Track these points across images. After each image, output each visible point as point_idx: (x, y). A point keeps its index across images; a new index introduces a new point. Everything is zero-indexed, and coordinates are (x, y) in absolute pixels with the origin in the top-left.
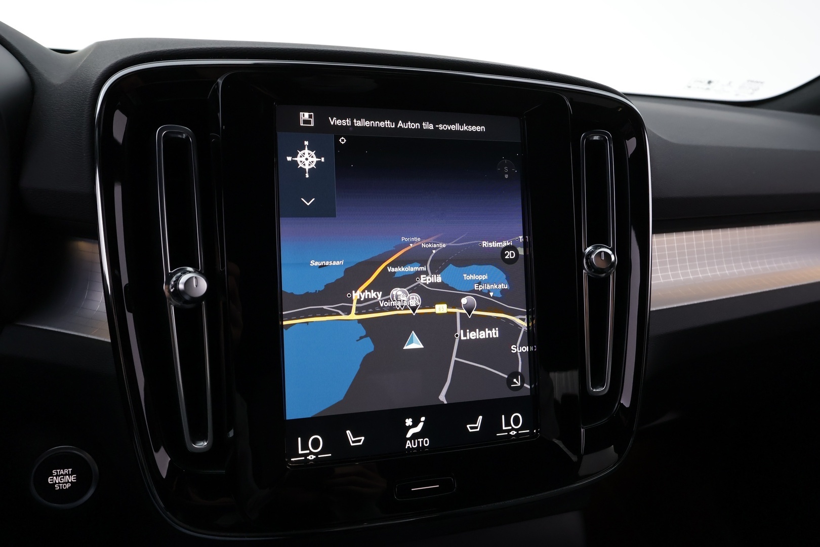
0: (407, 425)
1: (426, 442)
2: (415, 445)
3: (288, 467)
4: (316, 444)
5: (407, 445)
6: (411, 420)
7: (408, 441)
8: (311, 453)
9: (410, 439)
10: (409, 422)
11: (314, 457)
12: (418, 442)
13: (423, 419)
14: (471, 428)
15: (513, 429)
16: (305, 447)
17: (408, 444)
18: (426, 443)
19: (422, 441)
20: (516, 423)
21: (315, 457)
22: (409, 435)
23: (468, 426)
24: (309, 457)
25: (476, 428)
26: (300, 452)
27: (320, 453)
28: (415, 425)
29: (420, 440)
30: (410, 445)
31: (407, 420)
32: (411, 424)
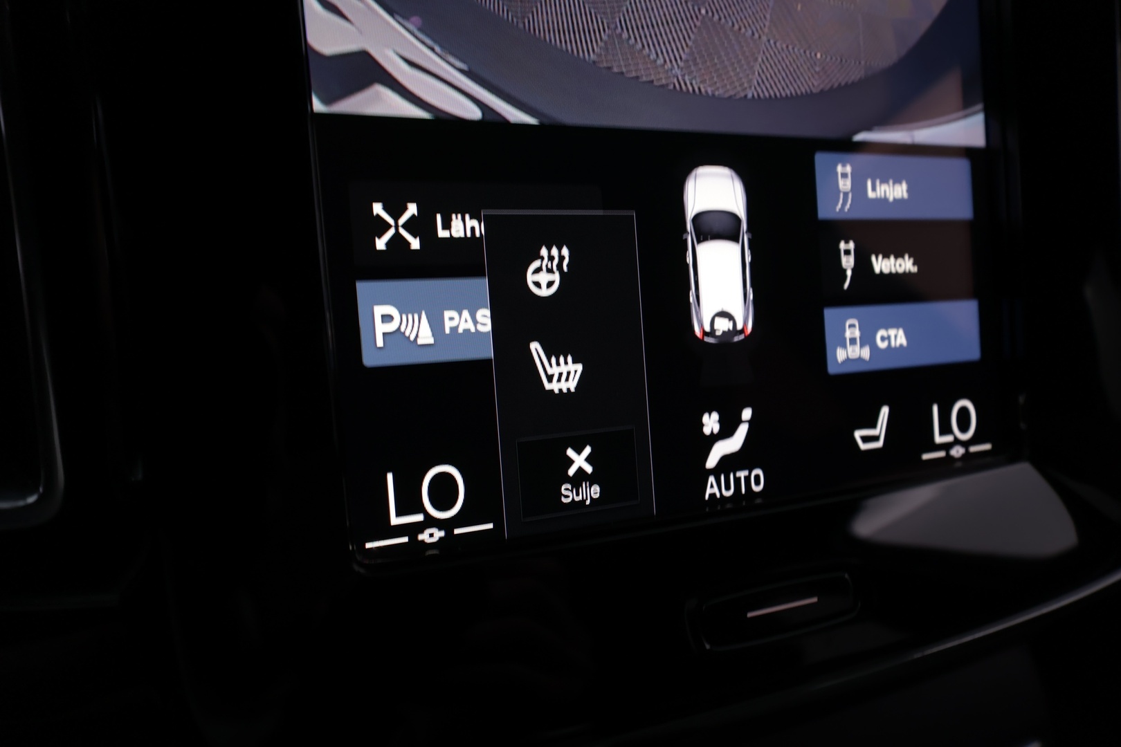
0: (707, 431)
1: (756, 479)
2: (728, 488)
3: (356, 568)
4: (443, 492)
5: (709, 491)
6: (715, 416)
7: (712, 479)
8: (430, 522)
9: (716, 472)
10: (711, 423)
11: (439, 534)
12: (737, 480)
13: (747, 414)
14: (866, 439)
15: (957, 442)
16: (409, 503)
17: (712, 488)
18: (757, 483)
19: (747, 479)
20: (964, 427)
21: (442, 534)
22: (712, 462)
23: (858, 434)
24: (424, 537)
25: (876, 438)
26: (395, 520)
27: (458, 520)
28: (727, 431)
29: (742, 474)
30: (716, 490)
31: (706, 418)
32: (716, 429)
